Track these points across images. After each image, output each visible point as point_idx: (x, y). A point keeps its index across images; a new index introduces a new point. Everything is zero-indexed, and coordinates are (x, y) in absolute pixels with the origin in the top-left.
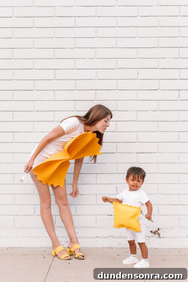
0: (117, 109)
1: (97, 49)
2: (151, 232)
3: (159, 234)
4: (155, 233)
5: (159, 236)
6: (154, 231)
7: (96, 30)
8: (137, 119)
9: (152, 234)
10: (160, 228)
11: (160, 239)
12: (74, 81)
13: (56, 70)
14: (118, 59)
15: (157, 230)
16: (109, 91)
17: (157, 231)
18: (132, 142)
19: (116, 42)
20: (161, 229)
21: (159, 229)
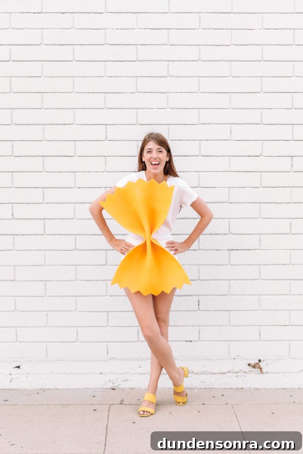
0: (199, 185)
1: (170, 94)
2: (249, 365)
3: (261, 369)
4: (254, 367)
5: (261, 371)
6: (253, 363)
7: (168, 64)
8: (229, 199)
9: (250, 368)
10: (261, 359)
11: (262, 375)
12: (136, 142)
13: (108, 126)
14: (201, 110)
15: (258, 362)
16: (187, 157)
17: (258, 364)
18: (221, 234)
19: (199, 84)
20: (264, 361)
21: (260, 361)
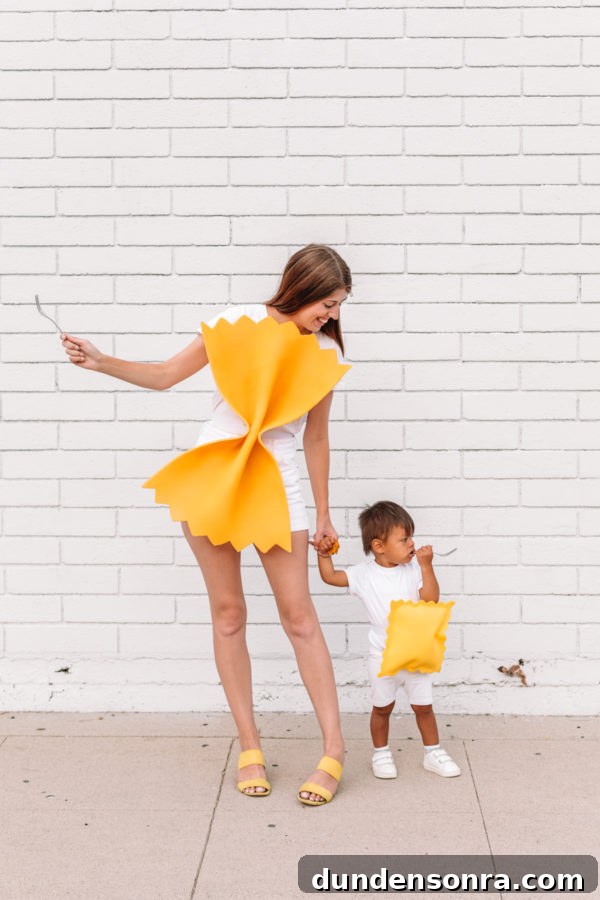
0: (404, 327)
1: (349, 158)
2: (501, 669)
3: (523, 677)
4: (510, 673)
5: (523, 681)
6: (508, 666)
7: (346, 105)
8: (461, 355)
9: (502, 676)
10: (525, 659)
11: (524, 689)
13: (234, 219)
14: (407, 188)
15: (517, 663)
16: (382, 276)
17: (517, 667)
18: (447, 420)
19: (404, 139)
20: (528, 662)
21: (521, 662)
